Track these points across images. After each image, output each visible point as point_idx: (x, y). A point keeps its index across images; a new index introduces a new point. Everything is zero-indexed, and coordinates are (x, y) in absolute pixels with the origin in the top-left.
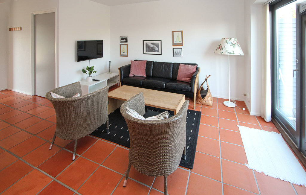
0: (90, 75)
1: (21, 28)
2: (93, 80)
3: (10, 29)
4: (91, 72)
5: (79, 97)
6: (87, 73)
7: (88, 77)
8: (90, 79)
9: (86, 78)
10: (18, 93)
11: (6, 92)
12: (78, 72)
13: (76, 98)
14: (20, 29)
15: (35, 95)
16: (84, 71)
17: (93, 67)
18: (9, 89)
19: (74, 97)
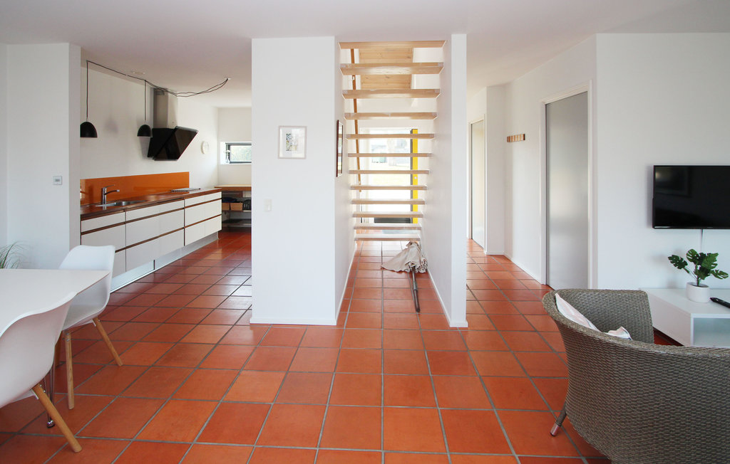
0: (702, 282)
1: (524, 135)
2: (714, 300)
3: (509, 139)
4: (703, 272)
5: (623, 340)
6: (688, 272)
7: (692, 284)
8: (702, 296)
9: (685, 285)
10: (519, 270)
11: (503, 261)
12: (658, 259)
13: (616, 342)
14: (522, 139)
15: (548, 286)
16: (678, 262)
17: (712, 257)
18: (507, 255)
19: (612, 333)
